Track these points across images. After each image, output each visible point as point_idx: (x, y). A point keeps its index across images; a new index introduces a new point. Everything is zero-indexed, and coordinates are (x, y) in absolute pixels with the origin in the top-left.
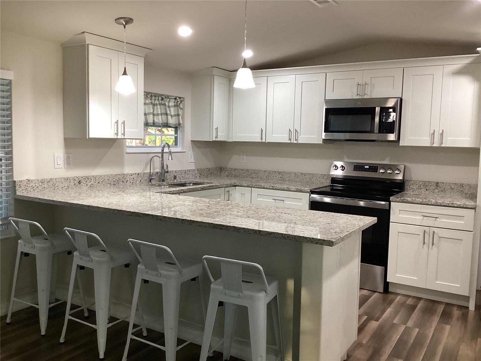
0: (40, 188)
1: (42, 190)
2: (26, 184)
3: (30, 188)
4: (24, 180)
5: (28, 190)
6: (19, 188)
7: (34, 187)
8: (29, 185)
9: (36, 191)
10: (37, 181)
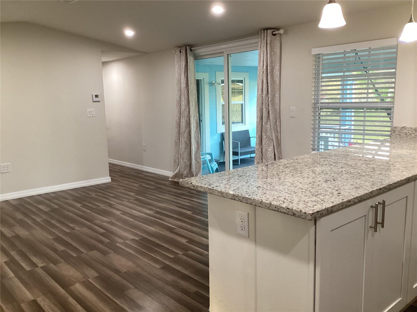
0: (413, 135)
1: (415, 138)
2: (400, 130)
3: (404, 134)
4: (398, 127)
5: (401, 136)
6: (394, 133)
7: (407, 134)
8: (402, 131)
9: (409, 137)
10: (411, 129)
